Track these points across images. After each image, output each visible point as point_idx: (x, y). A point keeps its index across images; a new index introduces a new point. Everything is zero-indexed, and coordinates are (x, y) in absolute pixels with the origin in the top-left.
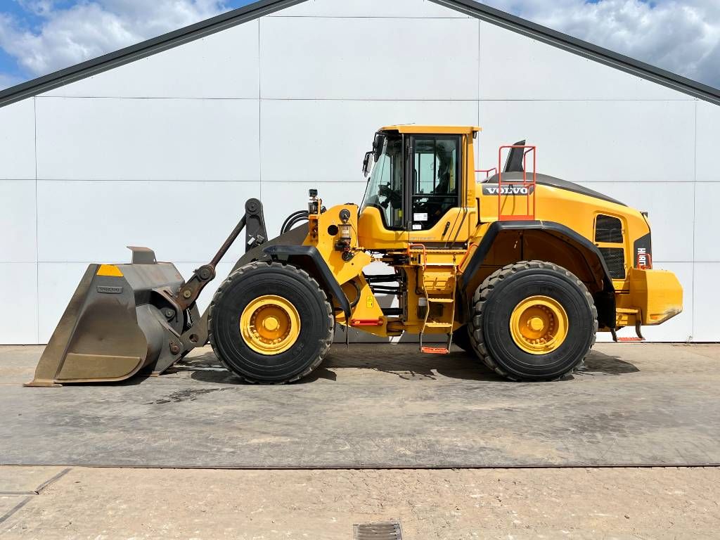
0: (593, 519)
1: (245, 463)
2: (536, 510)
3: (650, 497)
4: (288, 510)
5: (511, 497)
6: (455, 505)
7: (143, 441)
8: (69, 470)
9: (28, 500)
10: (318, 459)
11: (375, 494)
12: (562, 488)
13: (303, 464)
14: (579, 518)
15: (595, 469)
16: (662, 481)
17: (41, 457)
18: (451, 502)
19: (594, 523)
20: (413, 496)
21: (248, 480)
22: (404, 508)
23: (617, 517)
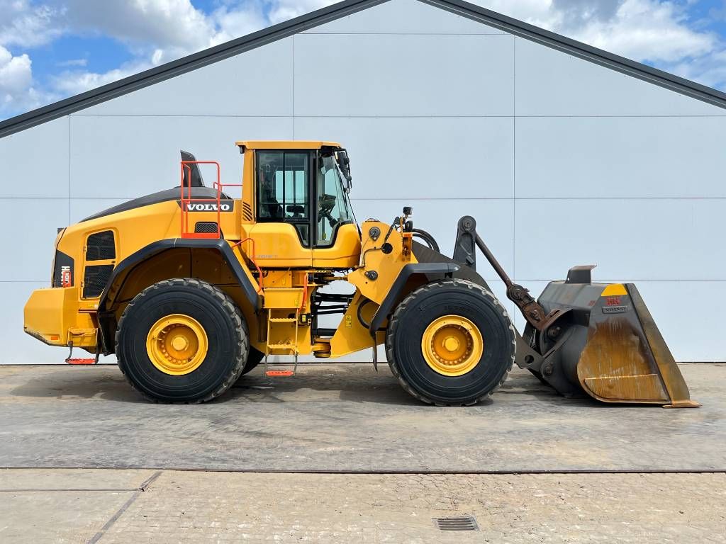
0: (650, 514)
1: (320, 468)
2: (598, 507)
3: (701, 497)
4: (371, 507)
5: (572, 496)
6: (522, 503)
7: (216, 449)
8: (161, 473)
9: (135, 497)
10: (386, 465)
11: (446, 493)
12: (618, 489)
13: (373, 469)
14: (638, 513)
15: (648, 475)
16: (711, 484)
17: (130, 462)
18: (519, 500)
19: (652, 517)
20: (481, 496)
21: (326, 482)
22: (475, 505)
23: (672, 512)
